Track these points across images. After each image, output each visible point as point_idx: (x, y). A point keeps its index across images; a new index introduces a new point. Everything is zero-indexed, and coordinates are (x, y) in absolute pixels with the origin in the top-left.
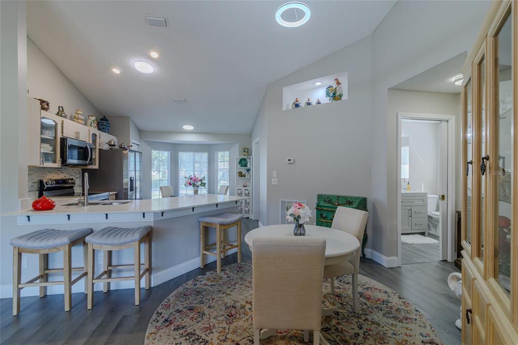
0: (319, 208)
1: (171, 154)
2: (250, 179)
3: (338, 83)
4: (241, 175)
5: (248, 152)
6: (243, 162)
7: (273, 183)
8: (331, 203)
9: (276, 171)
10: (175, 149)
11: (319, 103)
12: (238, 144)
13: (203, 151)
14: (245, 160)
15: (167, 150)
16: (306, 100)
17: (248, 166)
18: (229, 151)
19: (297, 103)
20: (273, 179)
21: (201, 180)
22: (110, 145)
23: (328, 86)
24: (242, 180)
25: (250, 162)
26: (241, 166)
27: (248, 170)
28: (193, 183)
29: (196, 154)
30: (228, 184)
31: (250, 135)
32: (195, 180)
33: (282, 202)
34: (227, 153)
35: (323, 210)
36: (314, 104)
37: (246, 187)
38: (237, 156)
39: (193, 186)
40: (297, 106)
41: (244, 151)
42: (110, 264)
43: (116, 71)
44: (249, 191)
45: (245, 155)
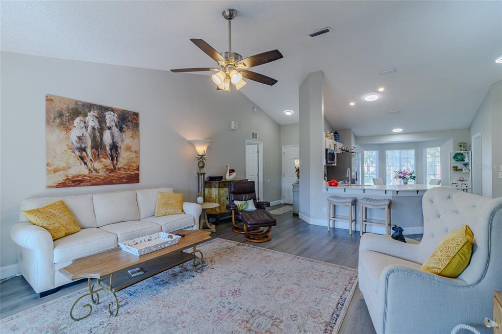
1: (379, 152)
2: (469, 173)
4: (456, 169)
5: (465, 147)
6: (459, 157)
10: (382, 148)
12: (452, 139)
13: (410, 148)
14: (461, 154)
17: (466, 160)
18: (440, 146)
21: (411, 174)
22: (342, 150)
24: (458, 175)
25: (469, 156)
26: (456, 161)
27: (466, 165)
28: (402, 176)
29: (402, 151)
30: (440, 179)
31: (469, 129)
32: (405, 174)
34: (439, 149)
37: (463, 181)
38: (451, 151)
39: (403, 179)
41: (461, 146)
42: (366, 218)
43: (352, 104)
44: (467, 185)
45: (461, 150)
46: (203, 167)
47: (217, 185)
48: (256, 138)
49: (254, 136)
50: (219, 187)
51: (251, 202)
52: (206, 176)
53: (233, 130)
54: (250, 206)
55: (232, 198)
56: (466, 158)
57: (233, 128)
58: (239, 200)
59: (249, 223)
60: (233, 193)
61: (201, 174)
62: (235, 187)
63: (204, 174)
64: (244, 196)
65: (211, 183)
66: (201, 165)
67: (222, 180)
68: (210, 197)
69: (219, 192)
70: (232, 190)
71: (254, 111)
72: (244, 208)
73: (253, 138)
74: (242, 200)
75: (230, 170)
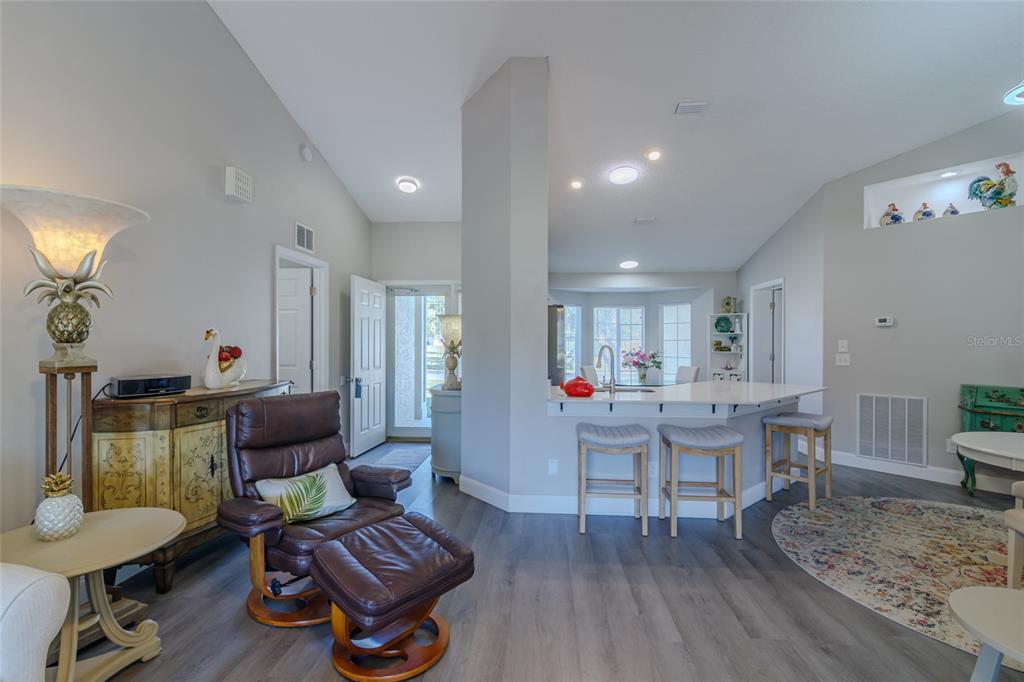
0: (977, 410)
1: (583, 309)
2: (742, 355)
3: (1008, 172)
4: (719, 347)
5: (736, 305)
6: (723, 324)
7: (838, 364)
8: (1007, 401)
9: (846, 342)
10: (588, 303)
11: (954, 212)
12: (712, 290)
13: (636, 305)
14: (726, 319)
15: (577, 305)
16: (919, 207)
18: (691, 303)
19: (896, 213)
20: (838, 355)
21: (653, 357)
23: (975, 178)
24: (722, 359)
26: (721, 331)
27: (733, 339)
28: (639, 362)
29: (622, 310)
30: (689, 365)
31: (739, 273)
33: (861, 397)
34: (687, 308)
35: (990, 413)
36: (938, 214)
37: (731, 369)
38: (710, 314)
39: (639, 367)
40: (896, 219)
41: (728, 304)
43: (576, 185)
44: (739, 377)
45: (729, 312)
46: (78, 337)
47: (164, 418)
48: (310, 247)
49: (304, 238)
50: (175, 425)
51: (330, 476)
52: (98, 381)
53: (232, 201)
54: (332, 494)
55: (247, 468)
56: (738, 325)
57: (230, 190)
58: (280, 477)
59: (370, 605)
60: (250, 447)
61: (69, 372)
62: (257, 421)
63: (87, 372)
64: (298, 454)
65: (128, 408)
66: (68, 324)
67: (188, 393)
68: (123, 475)
69: (173, 446)
70: (246, 434)
71: (302, 157)
72: (305, 508)
73: (301, 243)
74: (290, 475)
75: (222, 350)
